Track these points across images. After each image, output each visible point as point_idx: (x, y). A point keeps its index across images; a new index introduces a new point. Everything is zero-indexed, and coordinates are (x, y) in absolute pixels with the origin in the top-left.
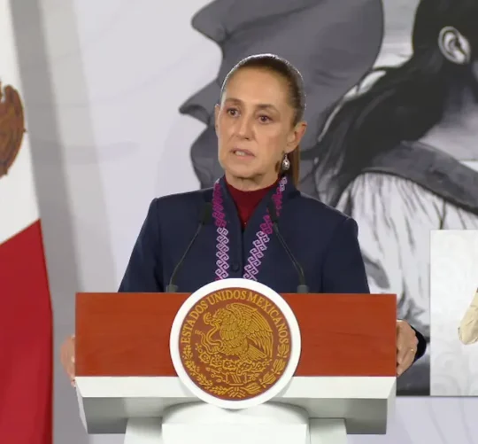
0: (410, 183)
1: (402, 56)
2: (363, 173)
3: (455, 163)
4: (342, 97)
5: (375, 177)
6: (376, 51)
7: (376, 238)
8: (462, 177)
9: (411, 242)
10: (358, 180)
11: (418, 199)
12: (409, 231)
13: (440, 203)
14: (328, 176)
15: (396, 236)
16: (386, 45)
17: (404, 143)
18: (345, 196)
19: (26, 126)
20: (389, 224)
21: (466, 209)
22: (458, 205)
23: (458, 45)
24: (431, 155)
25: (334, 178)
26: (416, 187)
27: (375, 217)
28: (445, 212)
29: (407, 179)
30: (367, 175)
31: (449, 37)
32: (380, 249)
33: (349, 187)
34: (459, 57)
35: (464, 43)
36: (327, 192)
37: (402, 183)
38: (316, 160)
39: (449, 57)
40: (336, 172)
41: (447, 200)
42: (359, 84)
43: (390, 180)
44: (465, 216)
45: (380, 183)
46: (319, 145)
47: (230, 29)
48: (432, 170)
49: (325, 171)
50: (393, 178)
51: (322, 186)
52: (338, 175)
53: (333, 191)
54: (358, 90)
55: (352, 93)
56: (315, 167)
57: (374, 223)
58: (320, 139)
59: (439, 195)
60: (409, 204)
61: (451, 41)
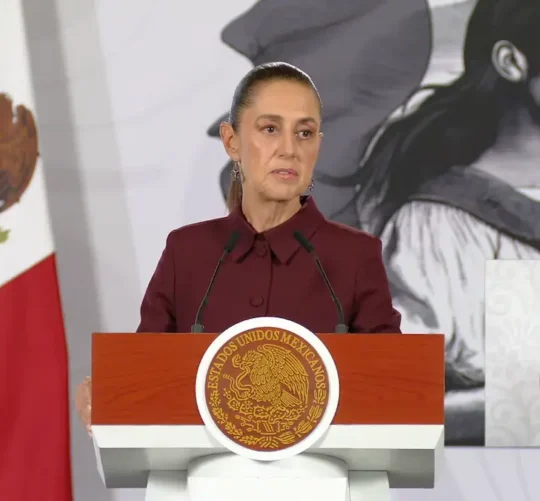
0: (461, 213)
1: (452, 73)
2: (410, 201)
3: (510, 190)
4: (386, 118)
5: (423, 206)
6: (423, 67)
7: (424, 273)
8: (518, 206)
9: (463, 277)
10: (404, 210)
11: (470, 231)
12: (460, 265)
13: (493, 234)
14: (372, 205)
15: (446, 271)
16: (435, 61)
17: (455, 168)
18: (389, 227)
19: (41, 148)
20: (439, 257)
21: (524, 241)
22: (514, 237)
23: (513, 60)
24: (485, 181)
25: (378, 208)
26: (468, 217)
27: (422, 249)
28: (499, 244)
29: (458, 208)
30: (414, 204)
31: (504, 52)
32: (429, 284)
33: (394, 217)
34: (515, 74)
35: (521, 59)
36: (369, 222)
37: (452, 212)
38: (358, 187)
39: (504, 75)
40: (380, 200)
41: (502, 231)
42: (405, 103)
43: (439, 209)
44: (522, 248)
45: (429, 213)
46: (360, 171)
47: (263, 43)
48: (485, 198)
49: (367, 200)
50: (443, 208)
51: (364, 216)
52: (383, 203)
53: (376, 221)
54: (404, 110)
55: (398, 113)
56: (357, 196)
57: (422, 257)
58: (362, 164)
59: (493, 226)
60: (461, 236)
61: (506, 57)
